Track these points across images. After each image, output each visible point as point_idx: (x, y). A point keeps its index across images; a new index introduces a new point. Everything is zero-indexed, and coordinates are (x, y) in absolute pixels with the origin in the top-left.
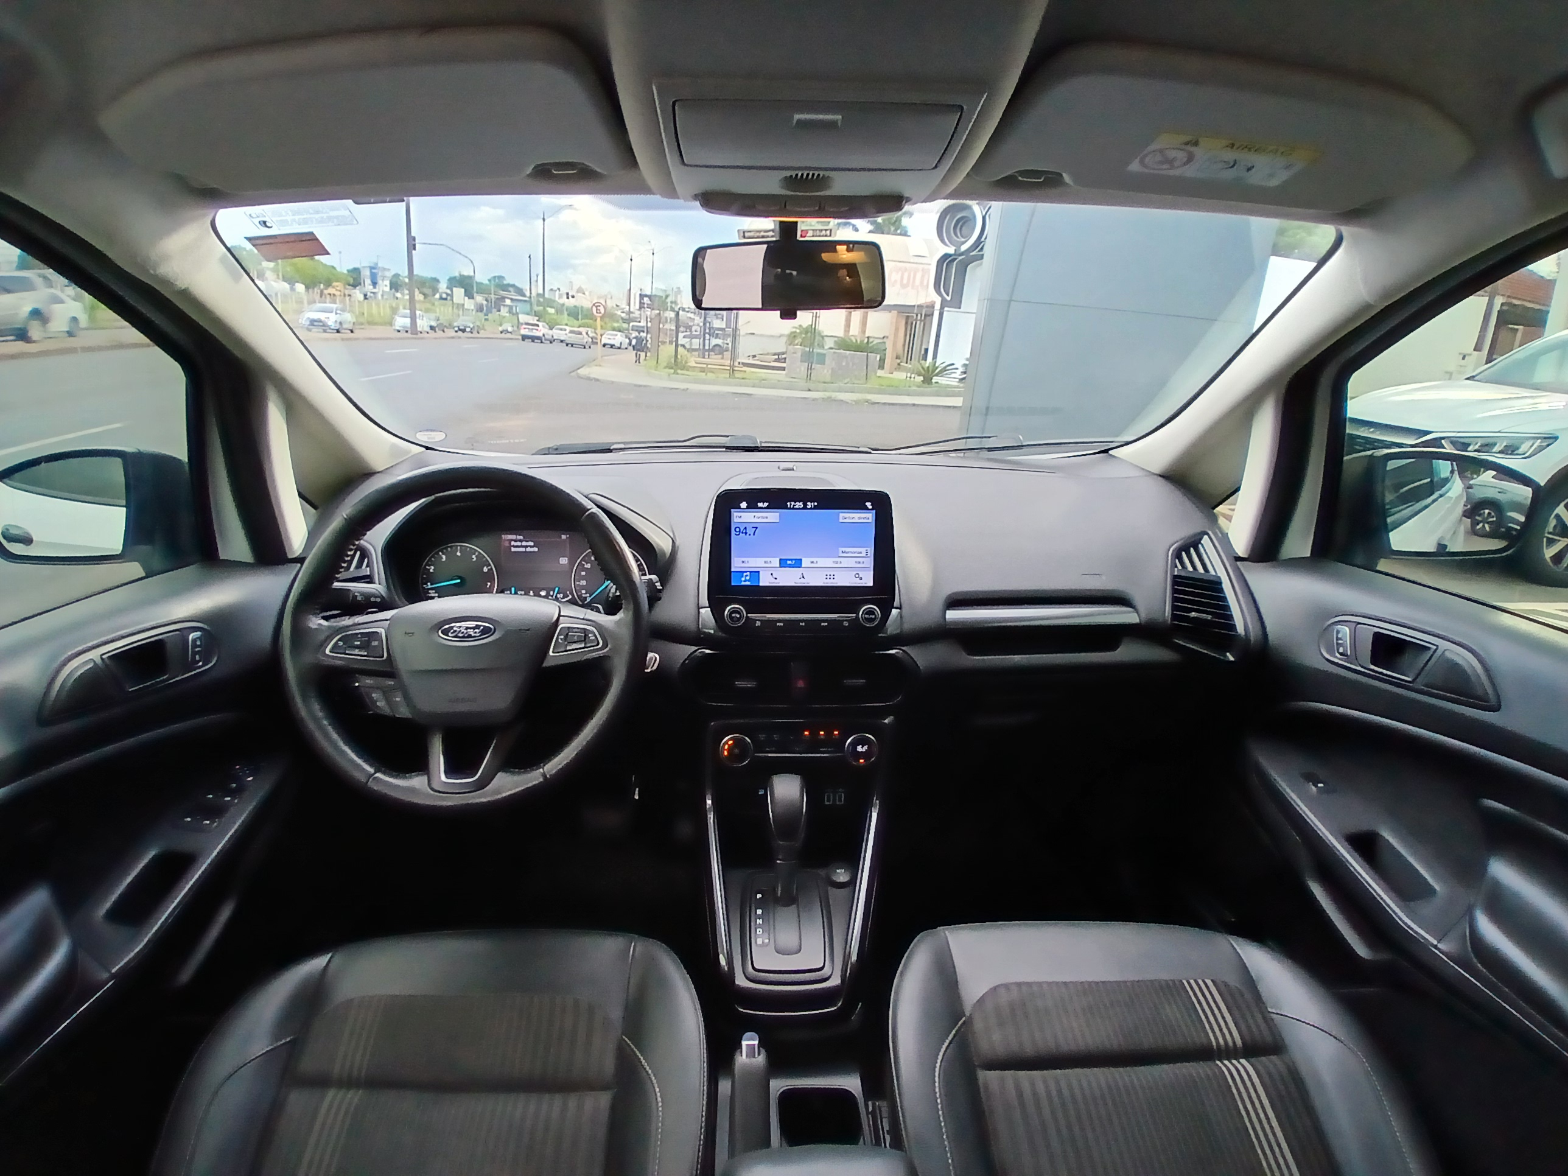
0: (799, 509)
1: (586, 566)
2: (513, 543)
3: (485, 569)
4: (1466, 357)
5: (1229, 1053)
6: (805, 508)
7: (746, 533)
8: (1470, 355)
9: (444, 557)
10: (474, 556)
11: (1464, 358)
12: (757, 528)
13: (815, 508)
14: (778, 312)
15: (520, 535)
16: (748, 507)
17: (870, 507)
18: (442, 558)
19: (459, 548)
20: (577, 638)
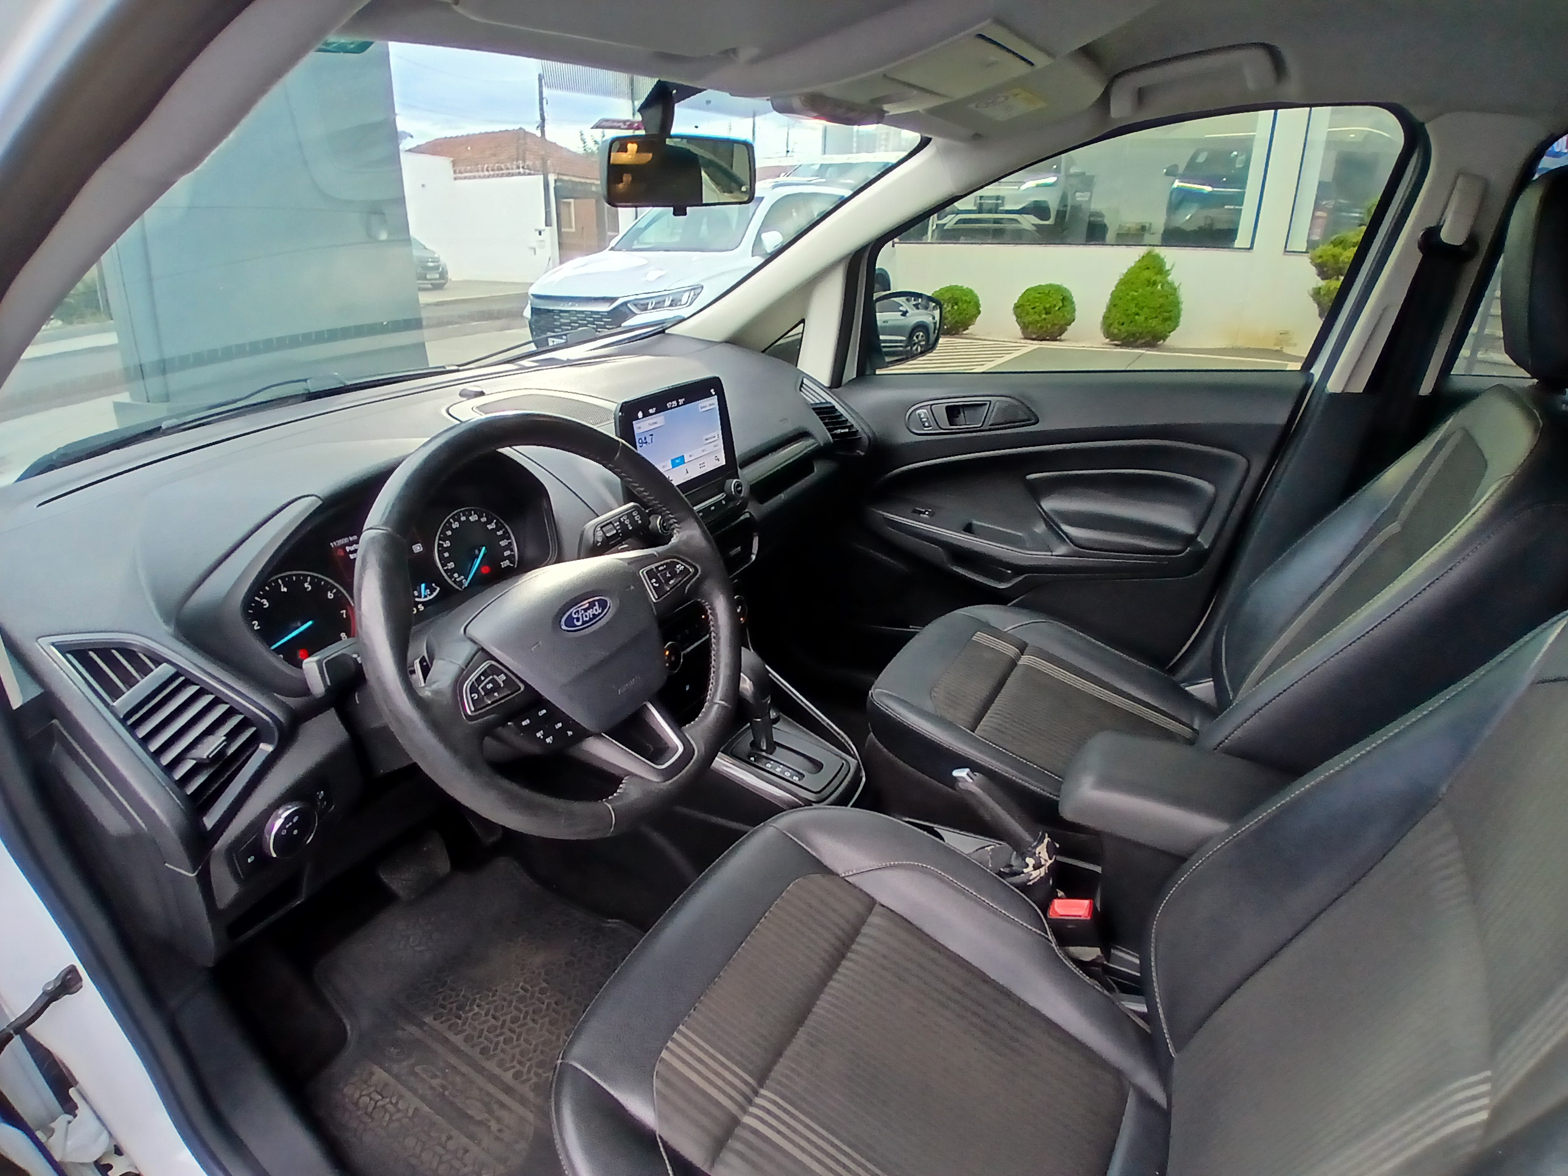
0: (675, 407)
1: (445, 546)
2: (348, 549)
3: (330, 596)
4: (542, 233)
5: (1019, 658)
6: (678, 406)
7: (646, 443)
8: (544, 230)
9: (265, 601)
10: (306, 585)
11: (540, 234)
12: (652, 435)
13: (685, 403)
14: (672, 209)
15: (352, 536)
16: (644, 417)
17: (714, 393)
18: (263, 604)
19: (280, 581)
20: (668, 575)
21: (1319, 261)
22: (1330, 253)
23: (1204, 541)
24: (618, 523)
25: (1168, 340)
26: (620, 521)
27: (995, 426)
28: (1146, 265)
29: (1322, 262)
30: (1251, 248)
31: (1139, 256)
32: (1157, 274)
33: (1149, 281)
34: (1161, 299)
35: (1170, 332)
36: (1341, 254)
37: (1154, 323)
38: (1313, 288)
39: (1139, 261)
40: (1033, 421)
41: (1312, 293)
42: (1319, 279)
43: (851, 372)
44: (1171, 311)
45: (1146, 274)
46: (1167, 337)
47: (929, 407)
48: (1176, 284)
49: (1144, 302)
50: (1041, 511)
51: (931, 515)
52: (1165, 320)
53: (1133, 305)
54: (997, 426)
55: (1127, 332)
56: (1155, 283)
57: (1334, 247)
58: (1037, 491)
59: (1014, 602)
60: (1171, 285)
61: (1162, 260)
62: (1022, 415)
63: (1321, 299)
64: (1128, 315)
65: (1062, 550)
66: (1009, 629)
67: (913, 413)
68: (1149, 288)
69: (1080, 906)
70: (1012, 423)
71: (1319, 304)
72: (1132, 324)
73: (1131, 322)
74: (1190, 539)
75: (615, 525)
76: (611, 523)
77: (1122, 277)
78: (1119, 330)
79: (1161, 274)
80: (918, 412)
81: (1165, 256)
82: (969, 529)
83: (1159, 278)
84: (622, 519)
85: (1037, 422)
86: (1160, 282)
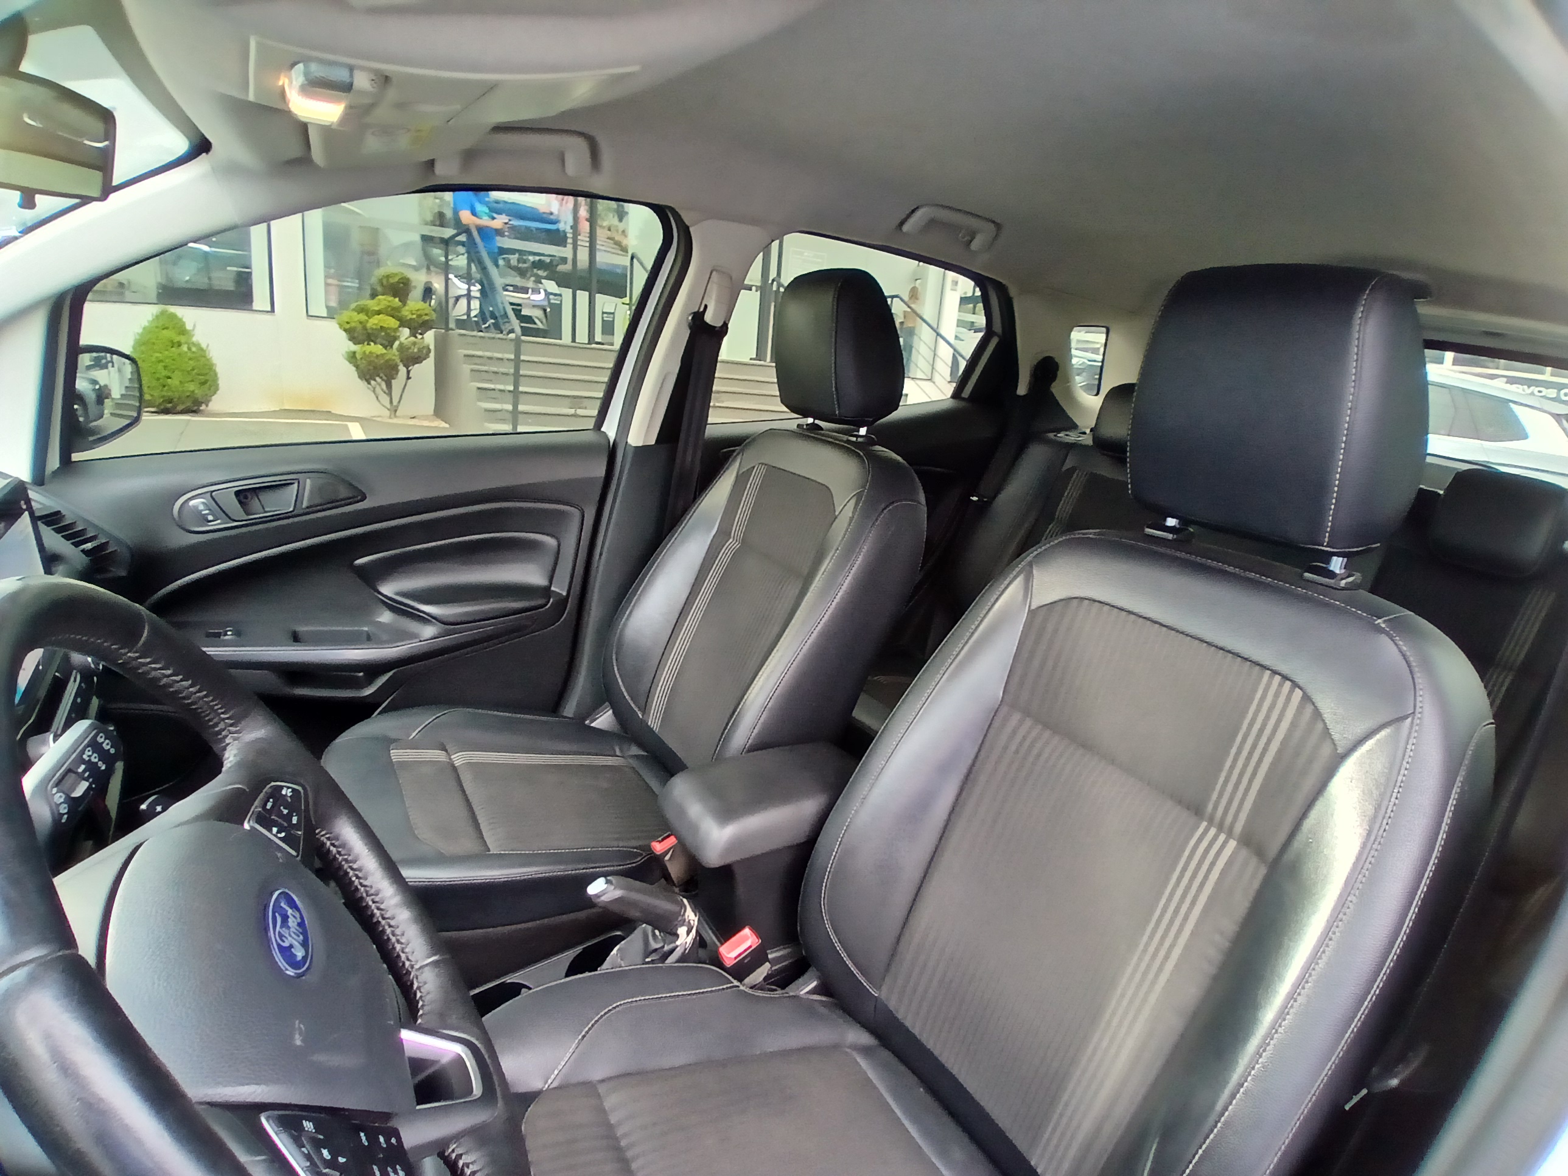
5: (451, 759)
20: (285, 812)
21: (348, 326)
22: (356, 319)
23: (560, 589)
24: (83, 767)
25: (210, 404)
26: (83, 762)
27: (311, 509)
28: (163, 325)
29: (350, 328)
30: (273, 310)
31: (153, 315)
32: (179, 334)
33: (172, 342)
34: (191, 362)
35: (211, 396)
36: (367, 321)
37: (192, 387)
38: (346, 352)
39: (153, 320)
40: (359, 498)
41: (346, 356)
42: (351, 343)
43: (54, 462)
44: (207, 374)
45: (167, 334)
46: (209, 401)
47: (209, 494)
48: (204, 346)
49: (173, 364)
50: (383, 598)
51: (238, 633)
52: (203, 383)
53: (160, 366)
54: (315, 509)
55: (163, 396)
56: (179, 344)
57: (359, 314)
58: (370, 577)
59: (384, 705)
60: (198, 345)
61: (181, 320)
62: (344, 492)
63: (359, 363)
64: (158, 379)
65: (429, 631)
66: (414, 734)
67: (186, 505)
68: (173, 349)
69: (746, 938)
70: (334, 503)
71: (357, 367)
72: (166, 388)
73: (164, 386)
74: (546, 591)
75: (80, 770)
76: (69, 771)
77: (138, 337)
78: (152, 395)
79: (183, 335)
80: (192, 503)
81: (183, 316)
82: (296, 638)
83: (182, 339)
84: (85, 757)
85: (364, 498)
86: (186, 343)
